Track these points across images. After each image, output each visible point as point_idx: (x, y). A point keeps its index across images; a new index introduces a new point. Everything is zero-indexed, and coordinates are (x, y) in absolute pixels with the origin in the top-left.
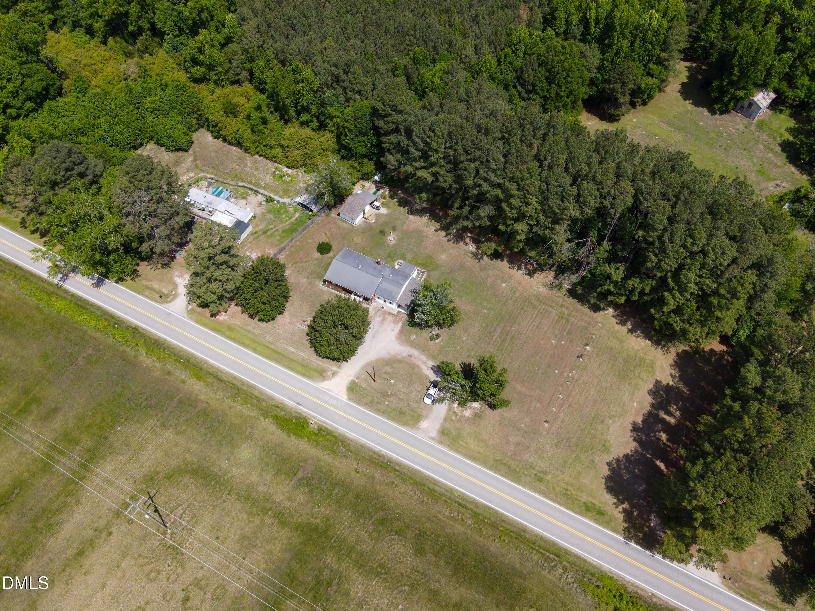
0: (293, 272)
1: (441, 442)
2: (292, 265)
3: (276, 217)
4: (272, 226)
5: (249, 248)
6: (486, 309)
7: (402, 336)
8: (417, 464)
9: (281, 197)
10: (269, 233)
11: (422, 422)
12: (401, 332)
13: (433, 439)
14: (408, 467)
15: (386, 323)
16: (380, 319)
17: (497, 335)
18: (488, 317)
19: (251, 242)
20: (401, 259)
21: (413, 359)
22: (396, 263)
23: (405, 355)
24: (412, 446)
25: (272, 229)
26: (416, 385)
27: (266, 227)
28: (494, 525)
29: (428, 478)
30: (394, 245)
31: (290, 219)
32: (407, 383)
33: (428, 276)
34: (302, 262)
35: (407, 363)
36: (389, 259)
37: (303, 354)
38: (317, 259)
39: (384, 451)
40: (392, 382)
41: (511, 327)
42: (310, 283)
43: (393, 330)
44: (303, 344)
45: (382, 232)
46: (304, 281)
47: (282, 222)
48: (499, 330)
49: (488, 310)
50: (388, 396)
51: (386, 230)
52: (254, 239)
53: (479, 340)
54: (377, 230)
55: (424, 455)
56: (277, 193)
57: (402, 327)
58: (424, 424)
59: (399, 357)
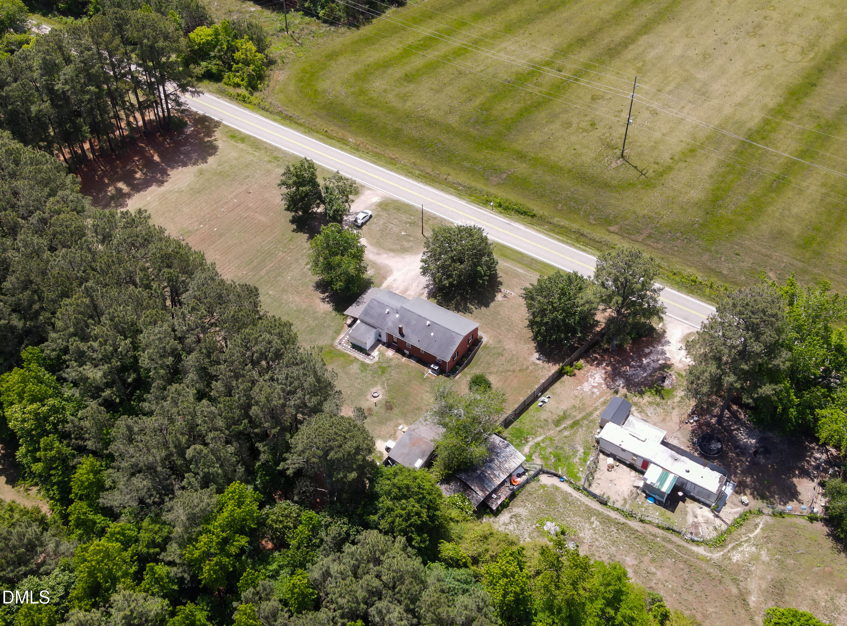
0: (525, 359)
1: (363, 186)
2: (527, 368)
3: (562, 448)
4: (566, 433)
5: (596, 400)
6: (270, 295)
7: (384, 274)
8: (389, 174)
9: (557, 488)
10: (569, 422)
11: (378, 201)
12: (385, 278)
13: (370, 189)
14: (399, 173)
15: (401, 288)
16: (408, 293)
17: (268, 268)
18: (271, 286)
19: (596, 409)
20: (368, 365)
21: (375, 251)
22: (376, 359)
23: (385, 256)
24: (392, 186)
25: (565, 428)
26: (378, 228)
27: (575, 433)
28: (332, 138)
29: (382, 166)
30: (374, 385)
31: (538, 444)
32: (387, 231)
33: (334, 339)
34: (514, 371)
35: (384, 249)
36: (384, 365)
37: (505, 264)
38: (490, 373)
39: (421, 185)
40: (403, 233)
41: (246, 274)
42: (500, 341)
43: (395, 280)
44: (506, 273)
45: (389, 407)
46: (509, 345)
47: (551, 439)
48: (263, 272)
49: (268, 293)
50: (409, 223)
51: (383, 411)
52: (591, 414)
53: (291, 264)
54: (396, 411)
55: (382, 179)
56: (566, 497)
57: (383, 283)
58: (376, 200)
59: (392, 254)
